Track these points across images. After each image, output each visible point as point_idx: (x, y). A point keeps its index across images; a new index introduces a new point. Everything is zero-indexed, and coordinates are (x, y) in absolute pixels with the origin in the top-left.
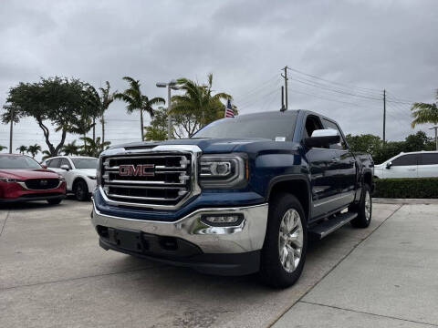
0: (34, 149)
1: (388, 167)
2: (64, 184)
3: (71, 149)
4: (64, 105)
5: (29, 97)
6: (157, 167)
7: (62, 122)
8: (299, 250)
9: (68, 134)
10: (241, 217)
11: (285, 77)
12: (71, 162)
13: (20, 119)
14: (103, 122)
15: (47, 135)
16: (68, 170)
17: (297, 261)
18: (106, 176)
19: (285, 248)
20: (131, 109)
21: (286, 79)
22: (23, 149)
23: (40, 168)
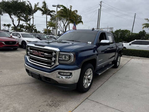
0: (9, 25)
1: (130, 45)
2: (18, 43)
3: (22, 26)
4: (19, 10)
5: (6, 6)
6: (45, 54)
7: (18, 17)
8: (90, 81)
9: (21, 21)
10: (71, 74)
11: (101, 5)
12: (21, 35)
13: (3, 14)
14: (33, 18)
15: (13, 21)
16: (20, 37)
17: (89, 84)
18: (29, 52)
19: (86, 80)
20: (43, 14)
21: (101, 6)
22: (5, 25)
23: (10, 37)
